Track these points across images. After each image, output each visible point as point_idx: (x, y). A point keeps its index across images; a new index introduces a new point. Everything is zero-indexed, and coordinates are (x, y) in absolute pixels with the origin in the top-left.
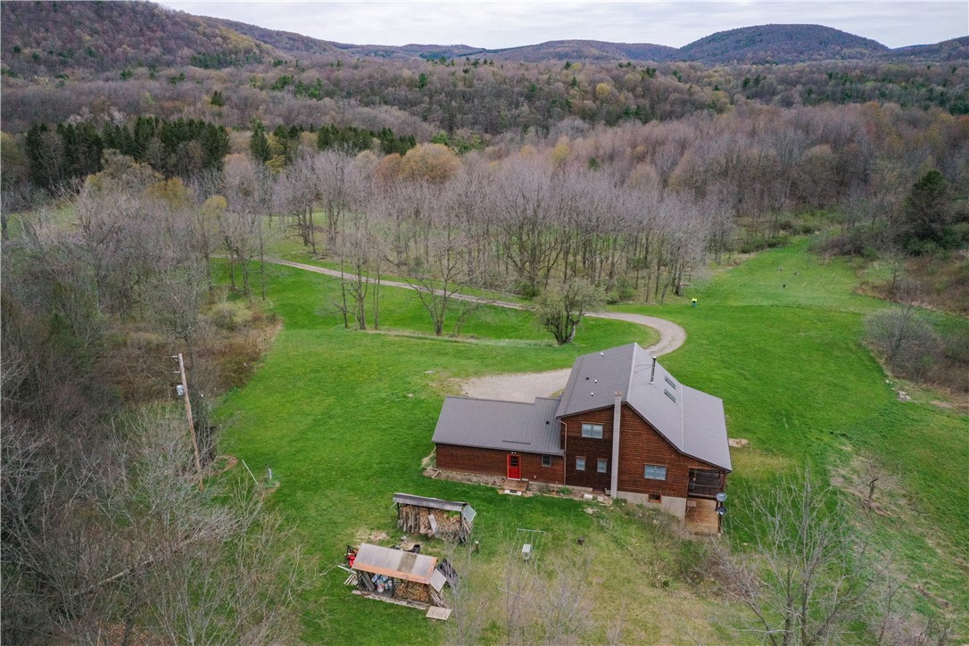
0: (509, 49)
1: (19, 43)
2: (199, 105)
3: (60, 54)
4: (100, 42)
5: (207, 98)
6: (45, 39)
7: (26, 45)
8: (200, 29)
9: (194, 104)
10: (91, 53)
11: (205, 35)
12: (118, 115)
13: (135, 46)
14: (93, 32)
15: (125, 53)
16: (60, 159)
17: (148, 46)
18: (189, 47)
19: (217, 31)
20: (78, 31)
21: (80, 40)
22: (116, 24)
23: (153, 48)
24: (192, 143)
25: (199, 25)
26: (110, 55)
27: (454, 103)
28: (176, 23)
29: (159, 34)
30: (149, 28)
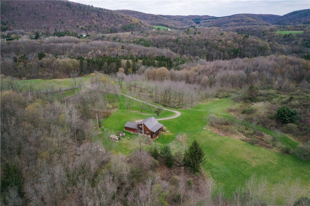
0: (221, 17)
1: (78, 24)
2: (118, 49)
3: (88, 27)
4: (98, 23)
5: (120, 47)
6: (85, 23)
7: (80, 25)
8: (125, 18)
9: (117, 49)
10: (96, 27)
11: (126, 20)
12: (100, 52)
13: (107, 24)
14: (97, 20)
15: (104, 26)
16: (86, 66)
17: (110, 24)
18: (121, 23)
19: (129, 18)
20: (93, 20)
21: (93, 23)
22: (103, 18)
23: (112, 24)
24: (114, 63)
25: (124, 17)
26: (101, 27)
27: (185, 47)
28: (118, 17)
29: (114, 20)
30: (111, 18)
